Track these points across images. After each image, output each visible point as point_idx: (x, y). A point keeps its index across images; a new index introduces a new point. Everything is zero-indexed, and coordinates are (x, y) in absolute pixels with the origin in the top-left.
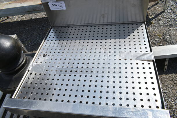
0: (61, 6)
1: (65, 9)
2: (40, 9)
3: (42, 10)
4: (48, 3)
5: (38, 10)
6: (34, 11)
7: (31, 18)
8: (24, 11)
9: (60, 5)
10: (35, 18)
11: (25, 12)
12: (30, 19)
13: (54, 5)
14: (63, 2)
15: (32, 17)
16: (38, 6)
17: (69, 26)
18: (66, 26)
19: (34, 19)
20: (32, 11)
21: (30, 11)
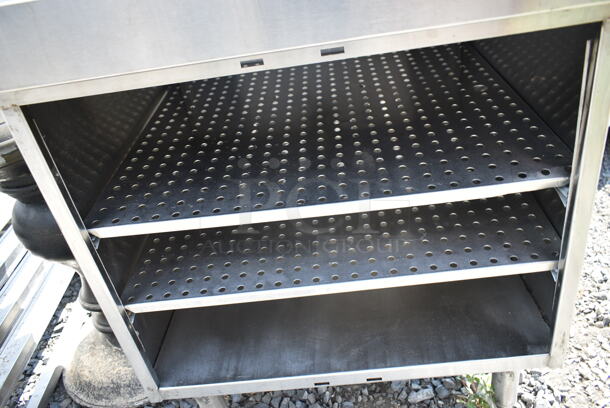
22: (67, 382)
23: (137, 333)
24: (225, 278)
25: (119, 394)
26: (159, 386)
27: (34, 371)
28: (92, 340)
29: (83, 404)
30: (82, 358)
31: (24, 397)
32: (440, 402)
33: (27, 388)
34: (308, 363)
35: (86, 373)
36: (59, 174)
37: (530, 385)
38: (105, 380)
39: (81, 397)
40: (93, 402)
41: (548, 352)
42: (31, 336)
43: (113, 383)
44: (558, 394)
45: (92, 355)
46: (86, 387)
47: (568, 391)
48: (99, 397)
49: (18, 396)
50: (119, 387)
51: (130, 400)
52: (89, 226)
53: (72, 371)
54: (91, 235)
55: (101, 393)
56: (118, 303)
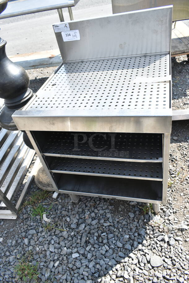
0: (75, 36)
1: (79, 39)
2: (48, 63)
3: (51, 64)
4: (62, 33)
5: (46, 64)
6: (41, 65)
7: (36, 78)
8: (28, 66)
9: (74, 34)
10: (41, 78)
11: (30, 66)
12: (34, 78)
13: (67, 35)
14: (77, 31)
15: (37, 76)
16: (47, 60)
17: (82, 62)
18: (79, 62)
19: (39, 79)
20: (39, 65)
21: (36, 66)
22: (35, 180)
23: (53, 176)
24: (76, 167)
25: (49, 186)
26: (59, 190)
27: (27, 175)
28: (42, 169)
29: (39, 187)
30: (40, 174)
31: (24, 182)
32: (138, 206)
33: (25, 179)
34: (97, 191)
35: (41, 179)
36: (37, 142)
37: (167, 206)
38: (46, 182)
39: (39, 185)
40: (42, 187)
41: (162, 200)
42: (26, 166)
43: (48, 183)
44: (175, 211)
45: (43, 174)
46: (40, 183)
47: (178, 211)
48: (44, 186)
49: (23, 181)
50: (49, 185)
51: (52, 189)
52: (43, 153)
53: (37, 177)
54: (43, 155)
55: (44, 185)
56: (49, 169)
